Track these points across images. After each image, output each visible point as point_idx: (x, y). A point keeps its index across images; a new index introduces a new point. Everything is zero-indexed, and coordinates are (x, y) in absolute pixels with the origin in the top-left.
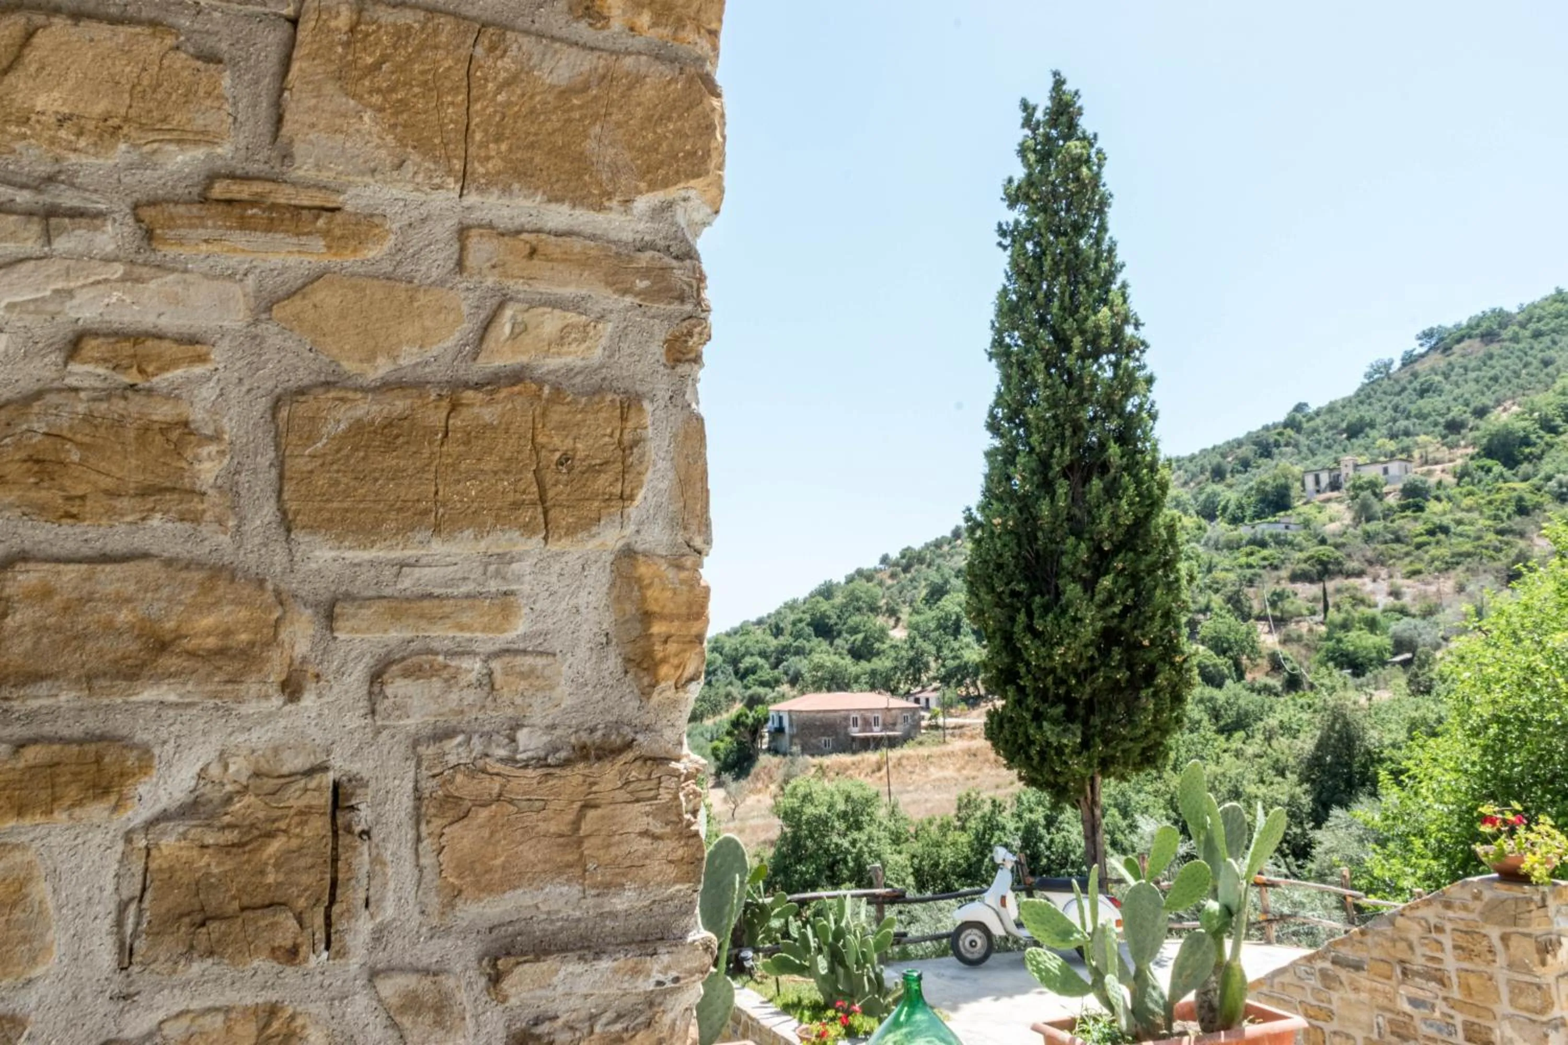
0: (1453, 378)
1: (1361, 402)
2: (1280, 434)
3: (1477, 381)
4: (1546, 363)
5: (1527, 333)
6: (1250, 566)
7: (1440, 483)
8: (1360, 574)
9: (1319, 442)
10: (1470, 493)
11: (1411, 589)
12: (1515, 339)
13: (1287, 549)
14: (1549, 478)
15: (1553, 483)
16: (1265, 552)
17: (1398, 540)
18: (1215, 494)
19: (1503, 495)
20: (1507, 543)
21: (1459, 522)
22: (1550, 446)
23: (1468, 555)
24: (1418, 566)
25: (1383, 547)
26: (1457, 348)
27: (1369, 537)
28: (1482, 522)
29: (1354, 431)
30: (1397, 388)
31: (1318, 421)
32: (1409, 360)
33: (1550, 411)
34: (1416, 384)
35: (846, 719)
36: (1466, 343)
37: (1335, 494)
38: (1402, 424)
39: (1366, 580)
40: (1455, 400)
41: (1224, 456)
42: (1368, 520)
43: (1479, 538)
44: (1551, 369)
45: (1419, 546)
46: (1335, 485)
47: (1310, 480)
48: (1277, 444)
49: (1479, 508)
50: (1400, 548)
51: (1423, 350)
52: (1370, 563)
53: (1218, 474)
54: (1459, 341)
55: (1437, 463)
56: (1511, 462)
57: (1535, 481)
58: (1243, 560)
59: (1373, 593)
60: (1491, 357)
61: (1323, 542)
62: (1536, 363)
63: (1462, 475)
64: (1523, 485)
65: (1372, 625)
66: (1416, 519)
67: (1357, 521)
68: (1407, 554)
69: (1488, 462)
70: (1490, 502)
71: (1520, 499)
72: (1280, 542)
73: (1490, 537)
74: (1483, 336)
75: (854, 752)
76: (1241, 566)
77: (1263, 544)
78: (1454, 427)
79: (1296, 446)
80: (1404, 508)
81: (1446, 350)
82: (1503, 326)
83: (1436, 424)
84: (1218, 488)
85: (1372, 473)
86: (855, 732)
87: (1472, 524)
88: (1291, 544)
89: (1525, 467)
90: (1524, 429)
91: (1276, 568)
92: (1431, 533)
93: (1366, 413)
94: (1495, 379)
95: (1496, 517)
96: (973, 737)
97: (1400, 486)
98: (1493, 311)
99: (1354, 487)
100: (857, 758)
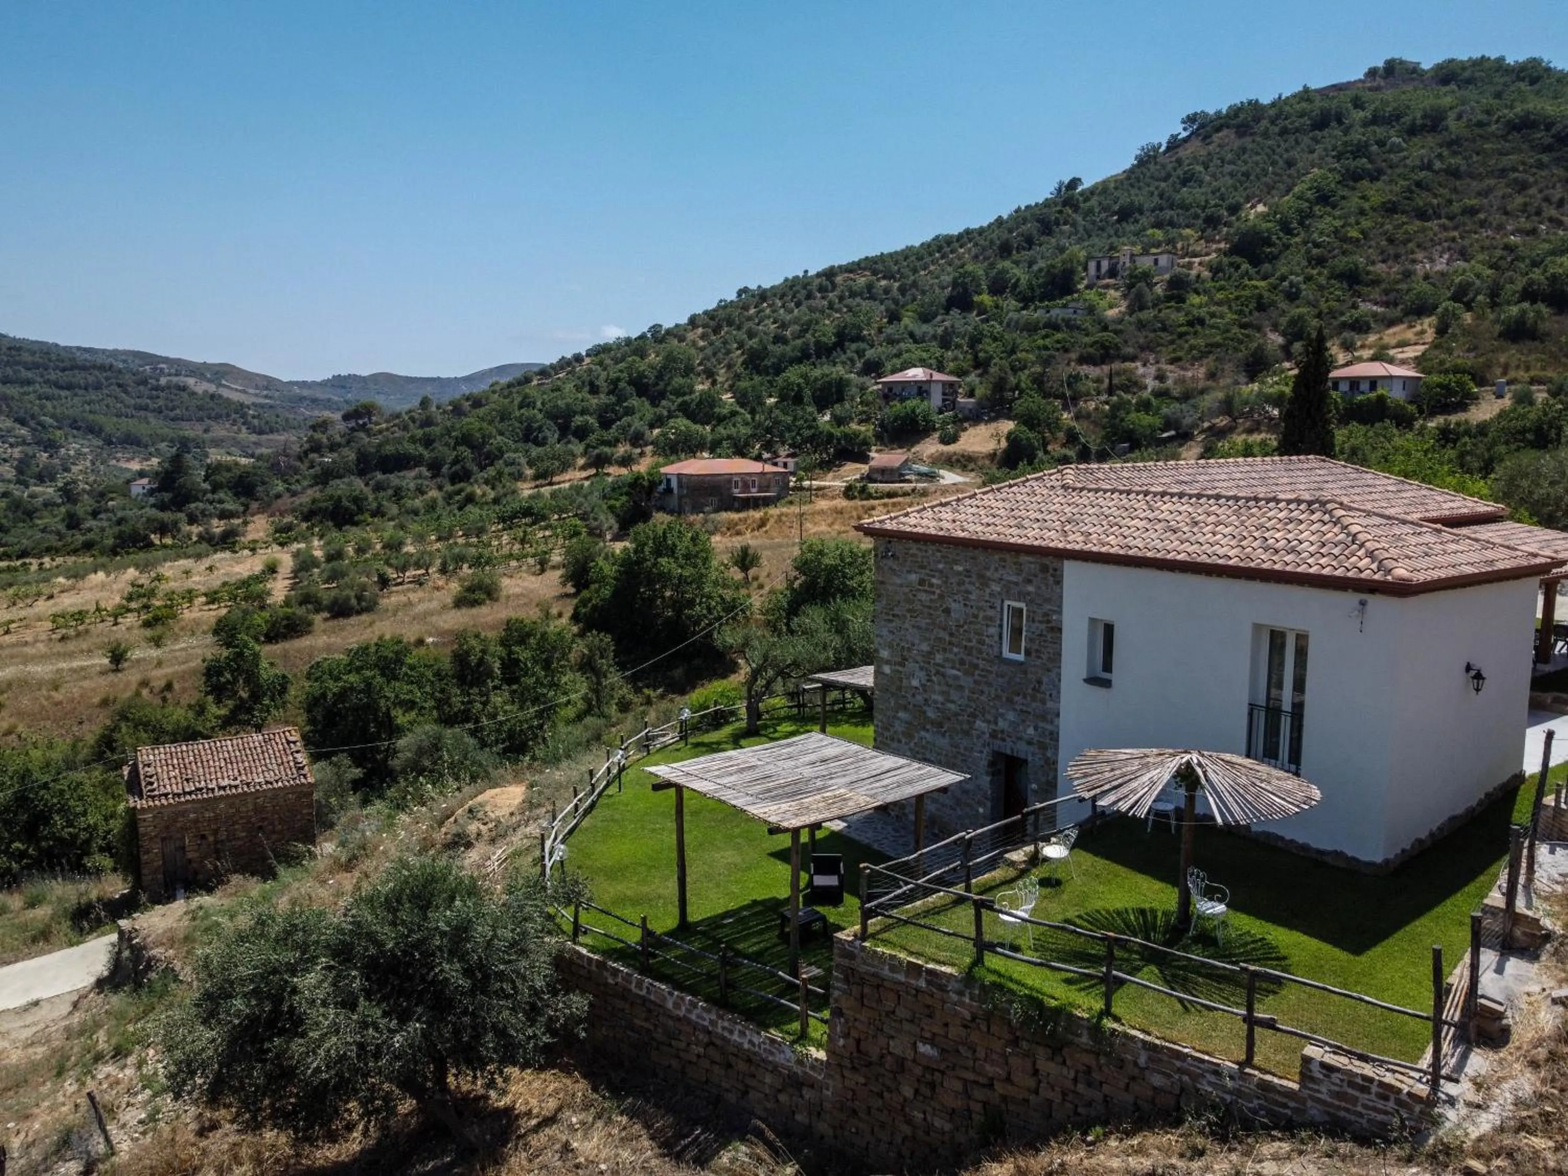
0: (1211, 169)
1: (1132, 186)
2: (1060, 212)
3: (1232, 175)
4: (1290, 164)
5: (1277, 130)
6: (1046, 348)
7: (1198, 276)
8: (1133, 359)
9: (1094, 223)
10: (1222, 288)
11: (1173, 373)
12: (1266, 135)
13: (1076, 333)
14: (1283, 278)
15: (1286, 284)
16: (1059, 336)
17: (1164, 329)
18: (1004, 271)
19: (1247, 293)
20: (1248, 336)
21: (1213, 315)
22: (1287, 247)
23: (1218, 345)
24: (1180, 354)
25: (1152, 335)
26: (1216, 137)
27: (1141, 325)
28: (1230, 316)
29: (1125, 214)
30: (1163, 174)
31: (1094, 202)
32: (1174, 144)
33: (1292, 214)
34: (1180, 172)
35: (730, 481)
36: (1225, 132)
37: (1112, 281)
38: (1168, 214)
39: (1139, 364)
40: (1213, 193)
41: (1010, 231)
42: (1141, 309)
43: (1228, 331)
44: (1292, 171)
45: (1181, 335)
46: (1112, 273)
47: (1092, 265)
48: (1057, 223)
49: (1226, 302)
50: (1166, 336)
51: (1184, 134)
52: (1142, 349)
53: (1005, 250)
54: (1218, 130)
55: (1196, 256)
56: (1255, 261)
57: (1272, 280)
58: (1040, 342)
59: (1144, 376)
60: (1244, 150)
61: (1105, 328)
62: (1281, 162)
63: (1216, 270)
64: (1263, 284)
65: (1145, 406)
66: (1178, 310)
67: (1131, 310)
68: (1172, 342)
69: (1238, 259)
70: (1237, 298)
71: (1260, 297)
72: (1070, 326)
73: (1235, 330)
74: (1238, 127)
75: (738, 511)
76: (1039, 348)
77: (1055, 327)
78: (1212, 222)
79: (1074, 225)
80: (1169, 298)
81: (1206, 138)
82: (1257, 120)
83: (1196, 216)
84: (1007, 264)
85: (1145, 263)
86: (737, 493)
87: (1222, 317)
88: (1078, 328)
89: (1267, 267)
90: (1268, 230)
91: (1066, 351)
92: (1190, 324)
93: (1139, 197)
94: (1246, 175)
95: (1240, 312)
96: (833, 498)
97: (1167, 277)
98: (1250, 103)
99: (1131, 276)
100: (742, 515)
